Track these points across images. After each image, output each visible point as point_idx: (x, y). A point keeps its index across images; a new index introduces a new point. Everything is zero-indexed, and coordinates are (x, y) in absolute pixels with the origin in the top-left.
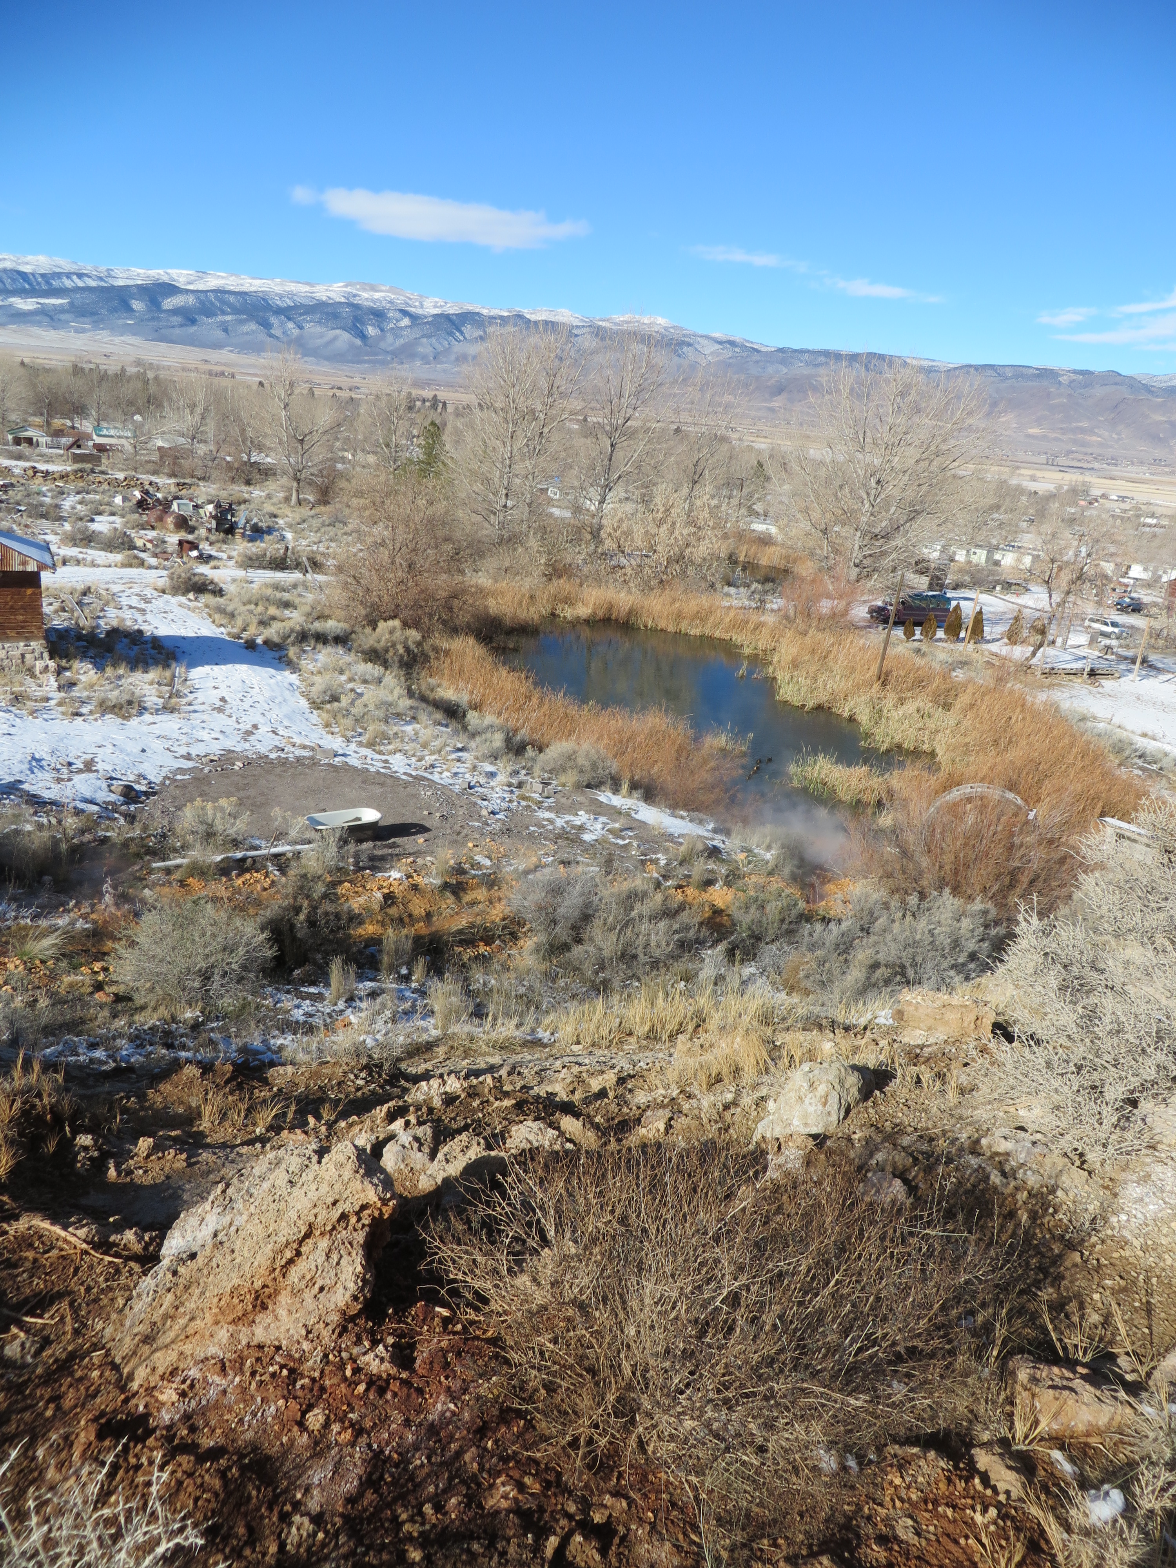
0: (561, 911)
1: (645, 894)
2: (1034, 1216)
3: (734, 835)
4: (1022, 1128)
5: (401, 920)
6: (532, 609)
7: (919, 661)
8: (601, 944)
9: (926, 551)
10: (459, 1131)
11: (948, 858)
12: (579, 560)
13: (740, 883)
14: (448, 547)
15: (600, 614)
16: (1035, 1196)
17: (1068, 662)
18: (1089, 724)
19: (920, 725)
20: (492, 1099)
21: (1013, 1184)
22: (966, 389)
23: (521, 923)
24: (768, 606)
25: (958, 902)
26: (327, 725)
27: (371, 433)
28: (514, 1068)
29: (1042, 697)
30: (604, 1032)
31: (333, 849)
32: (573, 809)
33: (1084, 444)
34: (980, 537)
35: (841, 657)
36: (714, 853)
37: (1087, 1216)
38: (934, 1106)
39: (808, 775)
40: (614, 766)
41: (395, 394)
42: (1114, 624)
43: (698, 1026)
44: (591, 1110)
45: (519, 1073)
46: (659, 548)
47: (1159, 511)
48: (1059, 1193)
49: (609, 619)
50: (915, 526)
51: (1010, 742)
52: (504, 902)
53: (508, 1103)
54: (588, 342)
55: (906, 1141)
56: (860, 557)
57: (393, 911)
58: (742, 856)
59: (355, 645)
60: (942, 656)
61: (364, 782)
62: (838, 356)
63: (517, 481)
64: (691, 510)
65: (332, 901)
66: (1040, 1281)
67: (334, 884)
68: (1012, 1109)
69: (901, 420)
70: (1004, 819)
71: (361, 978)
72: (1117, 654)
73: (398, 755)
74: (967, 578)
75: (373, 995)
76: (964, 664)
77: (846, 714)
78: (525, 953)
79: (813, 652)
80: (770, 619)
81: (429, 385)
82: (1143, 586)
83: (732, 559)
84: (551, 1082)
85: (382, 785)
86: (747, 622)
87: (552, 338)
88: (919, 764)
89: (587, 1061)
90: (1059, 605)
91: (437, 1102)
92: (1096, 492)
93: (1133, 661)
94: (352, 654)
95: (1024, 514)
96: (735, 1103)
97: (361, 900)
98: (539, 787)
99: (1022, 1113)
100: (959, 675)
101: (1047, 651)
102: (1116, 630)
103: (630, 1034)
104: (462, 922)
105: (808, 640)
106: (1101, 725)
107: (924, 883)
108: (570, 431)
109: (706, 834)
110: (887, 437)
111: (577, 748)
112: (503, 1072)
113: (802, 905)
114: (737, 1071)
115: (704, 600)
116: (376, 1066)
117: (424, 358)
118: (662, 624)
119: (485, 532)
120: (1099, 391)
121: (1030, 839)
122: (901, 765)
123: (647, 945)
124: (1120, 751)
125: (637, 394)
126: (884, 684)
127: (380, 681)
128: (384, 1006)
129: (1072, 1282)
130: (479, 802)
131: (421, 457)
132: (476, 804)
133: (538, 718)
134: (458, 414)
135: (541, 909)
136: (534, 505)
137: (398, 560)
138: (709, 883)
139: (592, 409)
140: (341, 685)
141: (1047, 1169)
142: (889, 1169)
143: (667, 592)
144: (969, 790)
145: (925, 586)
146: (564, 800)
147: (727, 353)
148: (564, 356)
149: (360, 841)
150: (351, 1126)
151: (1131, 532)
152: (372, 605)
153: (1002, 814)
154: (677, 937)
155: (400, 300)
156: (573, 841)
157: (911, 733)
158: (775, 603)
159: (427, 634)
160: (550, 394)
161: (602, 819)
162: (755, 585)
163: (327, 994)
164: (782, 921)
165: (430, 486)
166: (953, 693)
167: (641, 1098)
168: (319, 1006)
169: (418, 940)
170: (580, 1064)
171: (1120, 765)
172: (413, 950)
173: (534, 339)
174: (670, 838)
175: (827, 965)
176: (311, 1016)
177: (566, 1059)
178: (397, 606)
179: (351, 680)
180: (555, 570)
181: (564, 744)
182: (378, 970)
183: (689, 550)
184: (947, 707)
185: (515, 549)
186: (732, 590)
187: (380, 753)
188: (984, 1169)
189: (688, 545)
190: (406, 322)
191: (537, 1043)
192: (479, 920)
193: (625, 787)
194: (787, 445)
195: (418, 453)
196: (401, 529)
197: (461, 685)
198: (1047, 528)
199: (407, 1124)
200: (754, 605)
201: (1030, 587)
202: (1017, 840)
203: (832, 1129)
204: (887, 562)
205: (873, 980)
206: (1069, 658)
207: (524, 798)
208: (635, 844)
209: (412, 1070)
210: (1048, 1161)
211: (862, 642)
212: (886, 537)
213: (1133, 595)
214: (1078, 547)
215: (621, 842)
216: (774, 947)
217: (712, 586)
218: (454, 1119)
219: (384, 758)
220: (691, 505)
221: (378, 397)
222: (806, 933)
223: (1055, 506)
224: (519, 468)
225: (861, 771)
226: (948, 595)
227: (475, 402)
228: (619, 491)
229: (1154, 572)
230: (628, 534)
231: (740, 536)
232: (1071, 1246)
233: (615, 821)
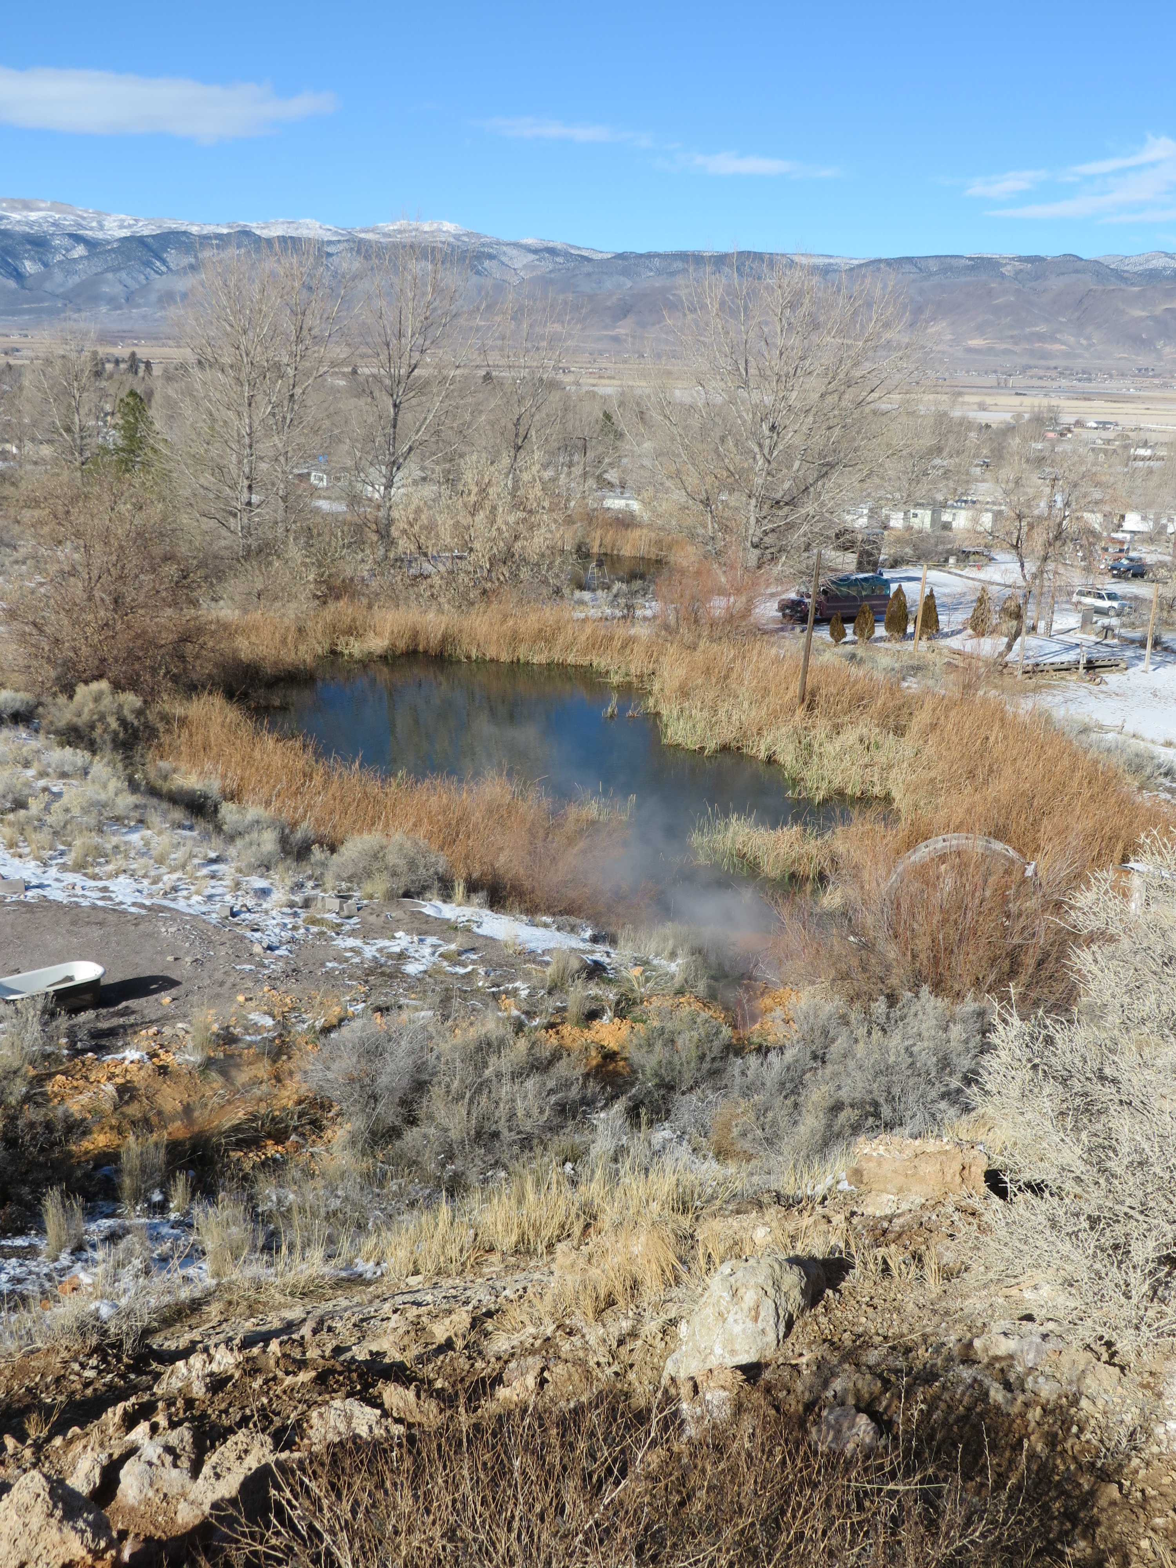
0: (383, 1080)
1: (502, 1042)
2: (1052, 1441)
3: (621, 942)
4: (1029, 1318)
5: (146, 1120)
6: (302, 648)
7: (855, 672)
8: (445, 1122)
9: (848, 518)
10: (231, 1431)
11: (923, 944)
12: (364, 571)
13: (637, 1010)
14: (171, 570)
15: (402, 645)
16: (1052, 1412)
17: (1056, 653)
18: (1094, 736)
19: (866, 760)
20: (280, 1374)
21: (1021, 1398)
22: (878, 293)
23: (325, 1106)
24: (639, 613)
25: (941, 1003)
26: (12, 845)
27: (42, 414)
28: (321, 1322)
29: (1025, 706)
30: (453, 1251)
31: (35, 1028)
32: (387, 930)
33: (1046, 355)
34: (921, 491)
35: (747, 675)
36: (595, 971)
37: (1123, 1431)
38: (910, 1300)
39: (720, 846)
40: (441, 862)
41: (73, 356)
42: (1112, 597)
43: (587, 1226)
44: (429, 1371)
45: (330, 1329)
46: (477, 545)
47: (1153, 438)
48: (1084, 1403)
49: (415, 652)
50: (829, 484)
51: (991, 771)
52: (298, 1077)
53: (305, 1376)
54: (350, 264)
55: (872, 1357)
56: (759, 533)
57: (133, 1110)
58: (636, 972)
59: (44, 723)
60: (885, 661)
61: (74, 923)
62: (698, 259)
63: (263, 466)
64: (516, 488)
65: (38, 1105)
66: (1067, 1533)
67: (41, 1080)
68: (1014, 1292)
69: (794, 340)
70: (992, 880)
71: (91, 1215)
72: (1120, 637)
73: (122, 878)
74: (909, 550)
75: (113, 1238)
76: (917, 669)
77: (762, 755)
78: (335, 1149)
79: (708, 671)
80: (642, 631)
81: (122, 339)
82: (1143, 541)
83: (582, 552)
84: (376, 1337)
85: (101, 924)
86: (612, 639)
87: (295, 260)
88: (870, 814)
89: (429, 1298)
90: (1035, 576)
91: (198, 1390)
92: (1067, 419)
93: (1143, 646)
94: (41, 736)
95: (976, 456)
96: (633, 1334)
97: (84, 1098)
98: (335, 903)
99: (1028, 1295)
100: (912, 685)
101: (1027, 641)
102: (1115, 604)
103: (491, 1250)
104: (239, 1115)
105: (699, 656)
106: (1110, 736)
107: (894, 981)
108: (334, 390)
109: (581, 946)
110: (777, 365)
111: (384, 841)
112: (306, 1331)
113: (726, 1032)
114: (635, 1285)
115: (549, 613)
116: (112, 1346)
117: (112, 301)
118: (491, 652)
119: (223, 543)
120: (1056, 283)
121: (1032, 904)
122: (846, 819)
123: (512, 1116)
124: (1139, 768)
125: (424, 331)
126: (810, 708)
127: (85, 772)
128: (130, 1252)
129: (1110, 1528)
130: (249, 934)
131: (120, 442)
132: (243, 938)
133: (324, 804)
134: (169, 378)
135: (352, 1080)
136: (292, 498)
137: (97, 594)
138: (593, 1015)
139: (362, 356)
140: (27, 784)
141: (1066, 1372)
142: (851, 1401)
143: (494, 606)
144: (941, 844)
145: (853, 567)
146: (372, 919)
147: (546, 265)
148: (314, 283)
149: (75, 1011)
150: (70, 1442)
151: (1120, 469)
152: (64, 664)
153: (989, 873)
154: (553, 1099)
155: (68, 221)
156: (391, 976)
157: (855, 773)
158: (648, 608)
159: (150, 697)
160: (299, 340)
161: (431, 940)
162: (617, 586)
163: (42, 1244)
164: (702, 1058)
165: (136, 482)
166: (905, 710)
167: (500, 1344)
168: (31, 1264)
169: (174, 1148)
170: (419, 1304)
171: (1140, 788)
172: (168, 1163)
173: (269, 264)
174: (531, 956)
175: (770, 1114)
176: (20, 1281)
177: (399, 1299)
178: (103, 660)
179: (42, 774)
180: (330, 588)
181: (366, 836)
182: (117, 1200)
183: (519, 544)
184: (900, 731)
185: (270, 564)
186: (587, 595)
187: (95, 877)
188: (981, 1383)
189: (516, 538)
190: (80, 251)
191: (357, 1280)
192: (263, 1109)
193: (460, 890)
194: (642, 387)
195: (114, 438)
196: (99, 547)
197: (208, 766)
198: (1008, 472)
199: (154, 1428)
200: (618, 613)
201: (993, 555)
202: (1013, 907)
203: (769, 1354)
204: (796, 538)
205: (836, 1129)
206: (1057, 647)
207: (314, 922)
208: (481, 971)
209: (171, 1345)
210: (1065, 1359)
211: (774, 651)
212: (792, 503)
213: (1133, 554)
214: (1052, 495)
215: (461, 971)
216: (693, 1097)
217: (558, 591)
218: (226, 1411)
219: (100, 884)
220: (516, 481)
221: (48, 362)
222: (737, 1072)
223: (1015, 442)
224: (264, 447)
225: (790, 833)
226: (886, 576)
227: (192, 358)
228: (411, 470)
229: (1157, 521)
230: (430, 528)
231: (590, 518)
232: (1104, 1476)
233: (449, 941)
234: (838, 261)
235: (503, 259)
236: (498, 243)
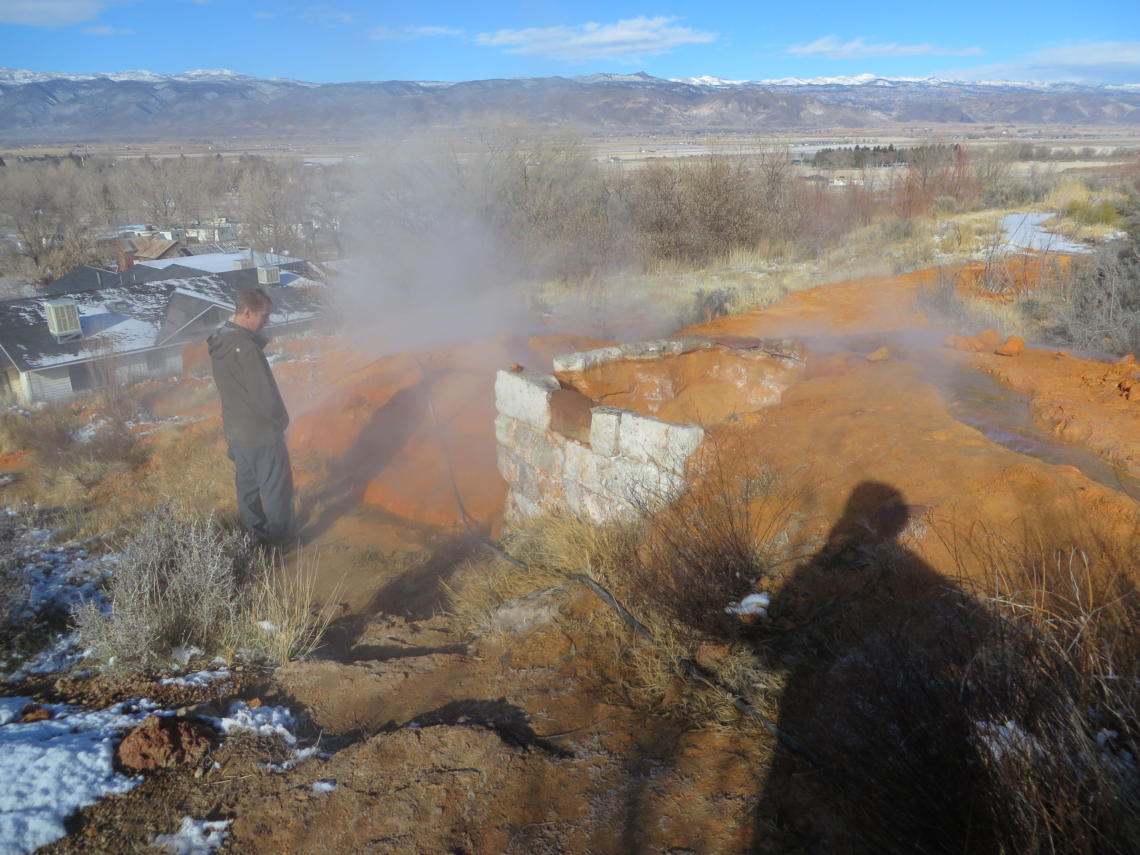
234: (442, 84)
235: (260, 90)
236: (256, 81)
